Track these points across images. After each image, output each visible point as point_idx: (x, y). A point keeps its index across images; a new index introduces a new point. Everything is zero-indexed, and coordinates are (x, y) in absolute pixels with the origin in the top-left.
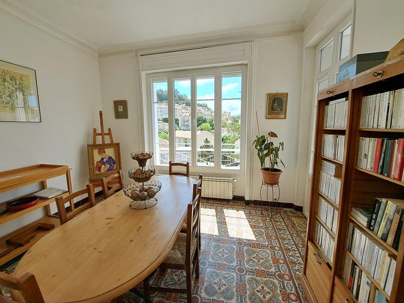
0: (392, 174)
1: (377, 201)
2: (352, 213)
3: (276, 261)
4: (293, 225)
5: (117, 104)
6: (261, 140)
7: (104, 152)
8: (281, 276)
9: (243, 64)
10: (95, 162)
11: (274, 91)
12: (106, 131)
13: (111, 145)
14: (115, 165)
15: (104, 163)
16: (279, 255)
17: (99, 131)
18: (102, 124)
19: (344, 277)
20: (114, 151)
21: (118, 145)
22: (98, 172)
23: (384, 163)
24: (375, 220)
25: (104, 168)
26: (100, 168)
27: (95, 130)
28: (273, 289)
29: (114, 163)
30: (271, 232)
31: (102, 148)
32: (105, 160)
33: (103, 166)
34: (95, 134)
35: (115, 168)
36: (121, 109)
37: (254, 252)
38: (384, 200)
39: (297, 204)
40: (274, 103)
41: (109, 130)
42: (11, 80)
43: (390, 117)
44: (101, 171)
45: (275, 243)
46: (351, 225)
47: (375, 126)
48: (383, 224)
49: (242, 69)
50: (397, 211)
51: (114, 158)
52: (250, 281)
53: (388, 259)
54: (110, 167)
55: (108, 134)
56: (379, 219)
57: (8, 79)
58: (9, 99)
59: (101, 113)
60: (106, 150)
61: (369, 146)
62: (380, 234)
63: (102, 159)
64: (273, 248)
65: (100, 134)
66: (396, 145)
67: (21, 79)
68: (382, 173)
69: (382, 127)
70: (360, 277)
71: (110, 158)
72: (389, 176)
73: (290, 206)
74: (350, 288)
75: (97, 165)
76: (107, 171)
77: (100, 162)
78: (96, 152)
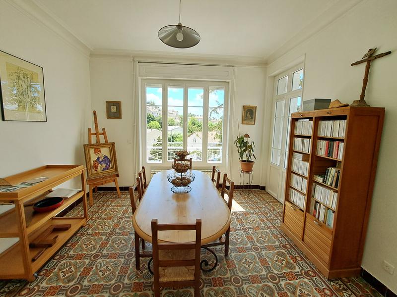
0: (334, 156)
1: (327, 169)
2: (314, 178)
3: (262, 221)
4: (263, 199)
5: (109, 104)
6: (241, 140)
7: (100, 151)
8: (269, 228)
9: (225, 82)
10: (92, 162)
11: (247, 104)
12: (100, 131)
13: (106, 144)
14: (111, 164)
15: (100, 163)
16: (263, 217)
17: (93, 131)
18: (96, 123)
19: (310, 212)
20: (109, 151)
21: (113, 144)
22: (94, 172)
23: (329, 152)
24: (326, 178)
25: (100, 168)
26: (96, 167)
27: (90, 129)
28: (267, 234)
29: (110, 162)
30: (252, 205)
31: (97, 147)
32: (101, 160)
33: (100, 165)
34: (90, 134)
35: (111, 166)
36: (114, 110)
37: (248, 218)
38: (330, 168)
39: (262, 185)
40: (247, 113)
41: (104, 129)
42: (24, 78)
43: (332, 132)
44: (98, 170)
45: (257, 211)
46: (314, 184)
47: (326, 135)
48: (330, 179)
49: (225, 85)
50: (336, 172)
51: (109, 157)
52: (253, 233)
53: (333, 193)
54: (106, 166)
55: (103, 134)
56: (328, 177)
57: (21, 77)
58: (22, 97)
59: (95, 114)
60: (101, 149)
61: (323, 145)
62: (329, 184)
63: (98, 158)
64: (257, 214)
65: (95, 134)
66: (335, 144)
67: (32, 77)
68: (329, 157)
69: (329, 136)
70: (320, 208)
71: (106, 157)
72: (332, 157)
73: (257, 187)
74: (315, 216)
75: (94, 164)
76: (103, 170)
77: (96, 161)
78: (92, 151)
